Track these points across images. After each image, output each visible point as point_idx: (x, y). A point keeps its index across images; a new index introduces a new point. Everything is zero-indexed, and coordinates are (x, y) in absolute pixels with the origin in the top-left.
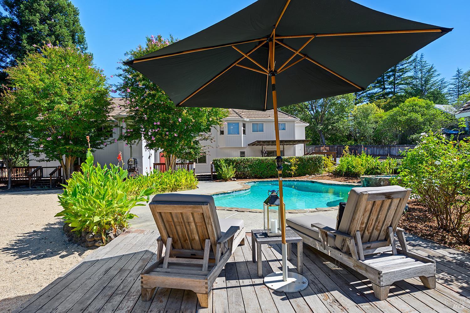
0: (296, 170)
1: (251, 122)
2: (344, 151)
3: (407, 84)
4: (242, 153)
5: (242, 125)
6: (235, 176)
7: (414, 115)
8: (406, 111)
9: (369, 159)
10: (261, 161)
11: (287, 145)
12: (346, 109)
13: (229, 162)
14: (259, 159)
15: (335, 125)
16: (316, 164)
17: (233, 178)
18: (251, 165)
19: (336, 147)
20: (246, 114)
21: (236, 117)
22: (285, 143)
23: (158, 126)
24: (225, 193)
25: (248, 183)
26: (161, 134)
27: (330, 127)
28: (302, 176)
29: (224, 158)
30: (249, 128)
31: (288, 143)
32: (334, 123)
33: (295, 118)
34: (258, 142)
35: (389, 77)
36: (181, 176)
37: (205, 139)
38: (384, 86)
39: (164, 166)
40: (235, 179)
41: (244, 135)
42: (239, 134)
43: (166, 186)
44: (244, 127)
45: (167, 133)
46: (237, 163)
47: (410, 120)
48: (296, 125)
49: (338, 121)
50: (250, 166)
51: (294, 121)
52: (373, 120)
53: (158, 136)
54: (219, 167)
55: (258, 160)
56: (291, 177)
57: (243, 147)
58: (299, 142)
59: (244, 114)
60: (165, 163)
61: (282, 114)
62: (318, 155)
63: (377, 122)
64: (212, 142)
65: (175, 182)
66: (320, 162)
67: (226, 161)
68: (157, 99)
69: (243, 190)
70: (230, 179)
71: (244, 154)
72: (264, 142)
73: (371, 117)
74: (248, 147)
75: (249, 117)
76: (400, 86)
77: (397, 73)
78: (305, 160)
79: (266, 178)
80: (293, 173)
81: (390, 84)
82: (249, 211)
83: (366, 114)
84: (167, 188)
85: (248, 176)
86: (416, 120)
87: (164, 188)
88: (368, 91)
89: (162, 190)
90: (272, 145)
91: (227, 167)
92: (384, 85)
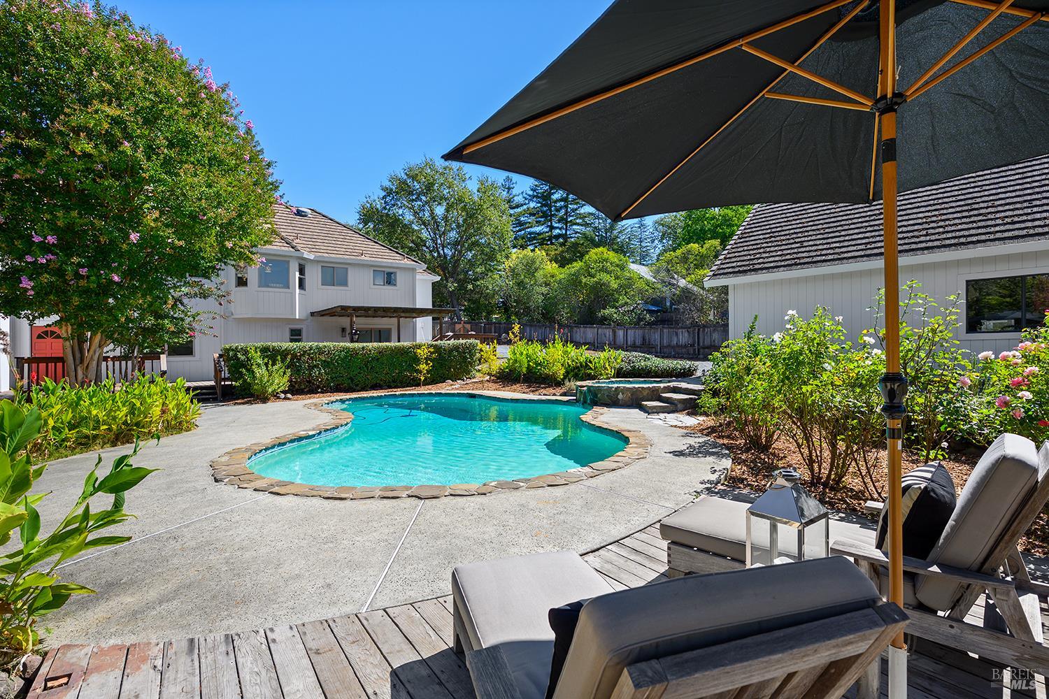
0: (428, 372)
1: (318, 262)
2: (511, 334)
3: (586, 225)
4: (293, 333)
5: (297, 268)
6: (287, 389)
7: (605, 277)
8: (593, 268)
9: (569, 350)
10: (352, 351)
11: (406, 317)
12: (499, 257)
13: (271, 355)
14: (348, 348)
15: (479, 283)
16: (465, 358)
17: (282, 392)
18: (328, 362)
19: (483, 325)
20: (305, 242)
21: (283, 248)
22: (403, 315)
23: (45, 248)
24: (300, 439)
25: (328, 404)
26: (60, 273)
27: (470, 287)
28: (437, 383)
29: (259, 344)
30: (313, 275)
31: (407, 315)
32: (476, 280)
33: (417, 262)
34: (342, 310)
35: (558, 210)
36: (150, 395)
37: (204, 295)
38: (551, 223)
39: (59, 365)
40: (289, 396)
41: (303, 292)
42: (289, 288)
43: (93, 430)
44: (302, 271)
45: (83, 272)
46: (294, 356)
47: (600, 284)
48: (418, 277)
49: (484, 275)
50: (326, 364)
51: (413, 270)
52: (541, 280)
53: (46, 278)
54: (244, 366)
55: (344, 349)
56: (418, 385)
57: (297, 317)
58: (422, 312)
59: (300, 242)
60: (62, 358)
61: (388, 251)
62: (469, 341)
63: (547, 284)
64: (221, 304)
65: (126, 416)
66: (472, 356)
67: (264, 350)
68: (46, 166)
69: (342, 426)
70: (275, 396)
71: (300, 336)
72: (356, 309)
73: (539, 274)
74: (309, 321)
75: (313, 250)
76: (574, 227)
77: (571, 204)
78: (444, 350)
79: (364, 389)
80: (423, 378)
81: (559, 221)
82: (451, 495)
83: (530, 267)
84: (95, 437)
85: (319, 387)
86: (607, 285)
87: (87, 437)
88: (528, 228)
89: (81, 444)
90: (374, 317)
91: (267, 367)
92: (551, 221)
